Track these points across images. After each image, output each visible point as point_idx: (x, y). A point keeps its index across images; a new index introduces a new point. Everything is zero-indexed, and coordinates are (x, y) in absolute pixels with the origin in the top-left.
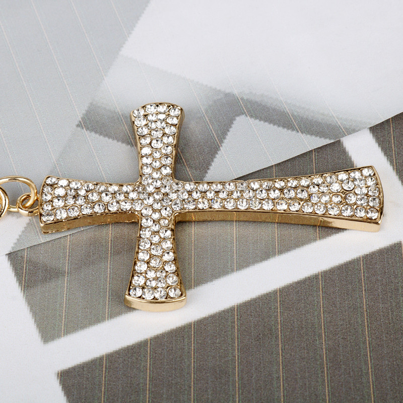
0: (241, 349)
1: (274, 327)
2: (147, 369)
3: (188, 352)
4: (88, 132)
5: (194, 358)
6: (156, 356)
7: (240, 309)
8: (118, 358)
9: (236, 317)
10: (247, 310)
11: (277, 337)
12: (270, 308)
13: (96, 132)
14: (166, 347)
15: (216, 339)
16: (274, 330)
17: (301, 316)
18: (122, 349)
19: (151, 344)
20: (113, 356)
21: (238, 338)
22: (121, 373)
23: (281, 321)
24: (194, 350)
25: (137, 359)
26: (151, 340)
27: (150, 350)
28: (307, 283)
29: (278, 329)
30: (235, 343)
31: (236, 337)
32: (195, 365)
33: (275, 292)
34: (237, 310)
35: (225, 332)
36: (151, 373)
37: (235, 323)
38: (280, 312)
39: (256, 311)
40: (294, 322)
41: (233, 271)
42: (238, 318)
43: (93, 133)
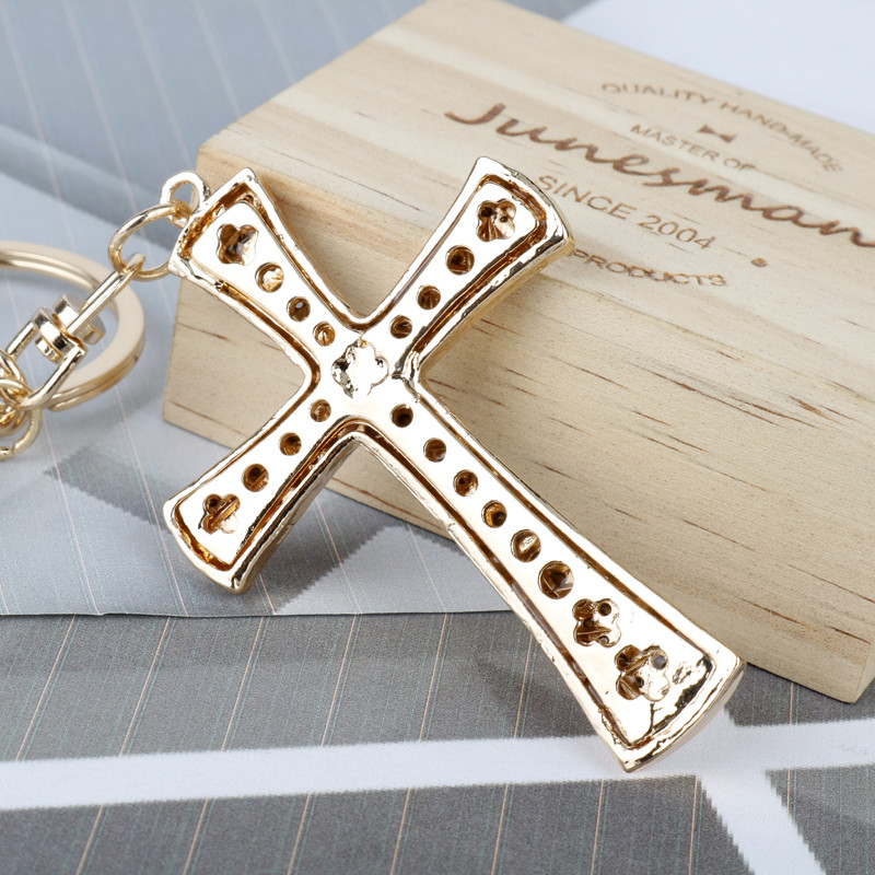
0: (302, 862)
1: (384, 845)
2: (82, 851)
3: (184, 844)
4: (67, 486)
5: (193, 856)
6: (108, 836)
7: (317, 802)
8: (24, 821)
9: (305, 812)
10: (333, 807)
11: (388, 861)
12: (385, 815)
13: (83, 488)
14: (135, 827)
15: (252, 837)
16: (383, 850)
17: (449, 841)
18: (37, 810)
19: (103, 814)
20: (13, 817)
21: (300, 845)
22: (22, 845)
23: (403, 839)
24: (198, 843)
25: (65, 831)
26: (105, 808)
27: (100, 824)
28: (475, 794)
29: (394, 850)
30: (292, 850)
31: (297, 841)
32: (194, 867)
33: (402, 793)
34: (311, 802)
35: (274, 830)
36: (91, 859)
37: (300, 820)
38: (405, 826)
39: (352, 813)
40: (431, 847)
41: (317, 743)
42: (308, 815)
43: (76, 491)
